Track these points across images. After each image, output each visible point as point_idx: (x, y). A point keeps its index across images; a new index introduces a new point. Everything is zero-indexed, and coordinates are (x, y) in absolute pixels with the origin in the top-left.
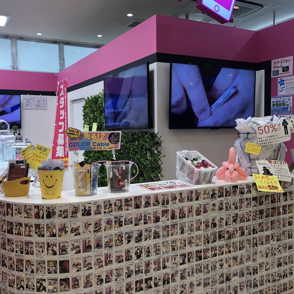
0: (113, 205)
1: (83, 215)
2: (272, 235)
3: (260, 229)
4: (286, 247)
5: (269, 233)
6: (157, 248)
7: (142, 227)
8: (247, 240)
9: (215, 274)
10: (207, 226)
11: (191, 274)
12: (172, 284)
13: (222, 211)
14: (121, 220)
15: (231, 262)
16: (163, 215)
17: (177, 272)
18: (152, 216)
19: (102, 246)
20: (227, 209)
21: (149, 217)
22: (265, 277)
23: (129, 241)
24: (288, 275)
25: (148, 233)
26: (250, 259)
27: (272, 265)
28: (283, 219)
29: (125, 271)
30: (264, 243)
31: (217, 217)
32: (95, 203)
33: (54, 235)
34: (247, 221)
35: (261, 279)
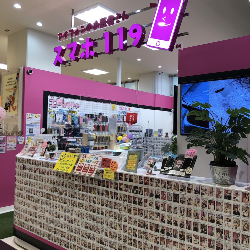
2: (82, 203)
3: (76, 197)
4: (91, 217)
5: (80, 201)
10: (51, 182)
27: (82, 224)
28: (90, 196)
30: (77, 206)
35: (75, 229)
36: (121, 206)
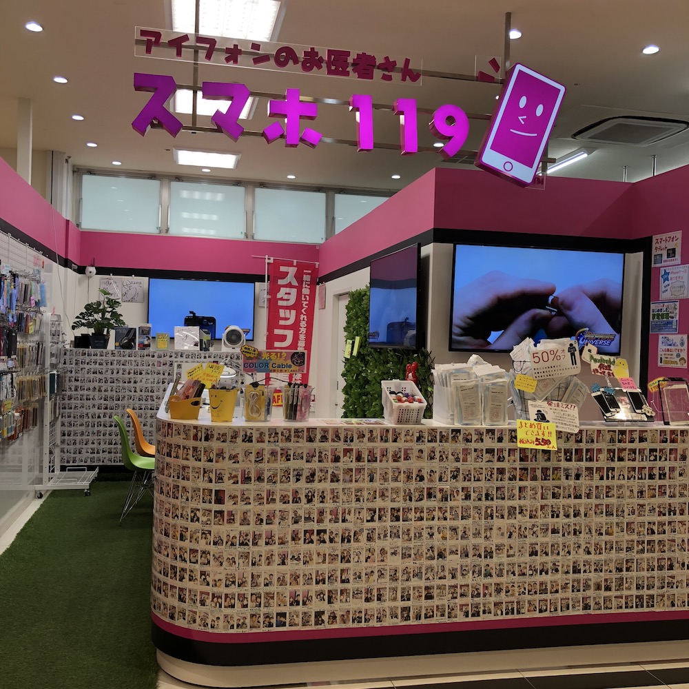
0: (280, 434)
1: (243, 441)
2: (520, 507)
3: (499, 496)
4: (547, 529)
5: (515, 503)
6: (335, 494)
7: (315, 465)
8: (475, 507)
9: (420, 544)
10: (409, 478)
11: (382, 537)
12: (353, 544)
13: (433, 461)
14: (289, 453)
15: (448, 533)
16: (345, 455)
17: (362, 530)
18: (329, 454)
19: (263, 480)
20: (441, 459)
21: (326, 454)
22: (505, 565)
23: (298, 480)
24: (550, 571)
25: (323, 474)
26: (480, 536)
27: (520, 551)
28: (542, 487)
29: (291, 515)
30: (506, 517)
31: (425, 468)
32: (258, 429)
33: (210, 460)
34: (475, 480)
35: (498, 567)
36: (621, 491)
